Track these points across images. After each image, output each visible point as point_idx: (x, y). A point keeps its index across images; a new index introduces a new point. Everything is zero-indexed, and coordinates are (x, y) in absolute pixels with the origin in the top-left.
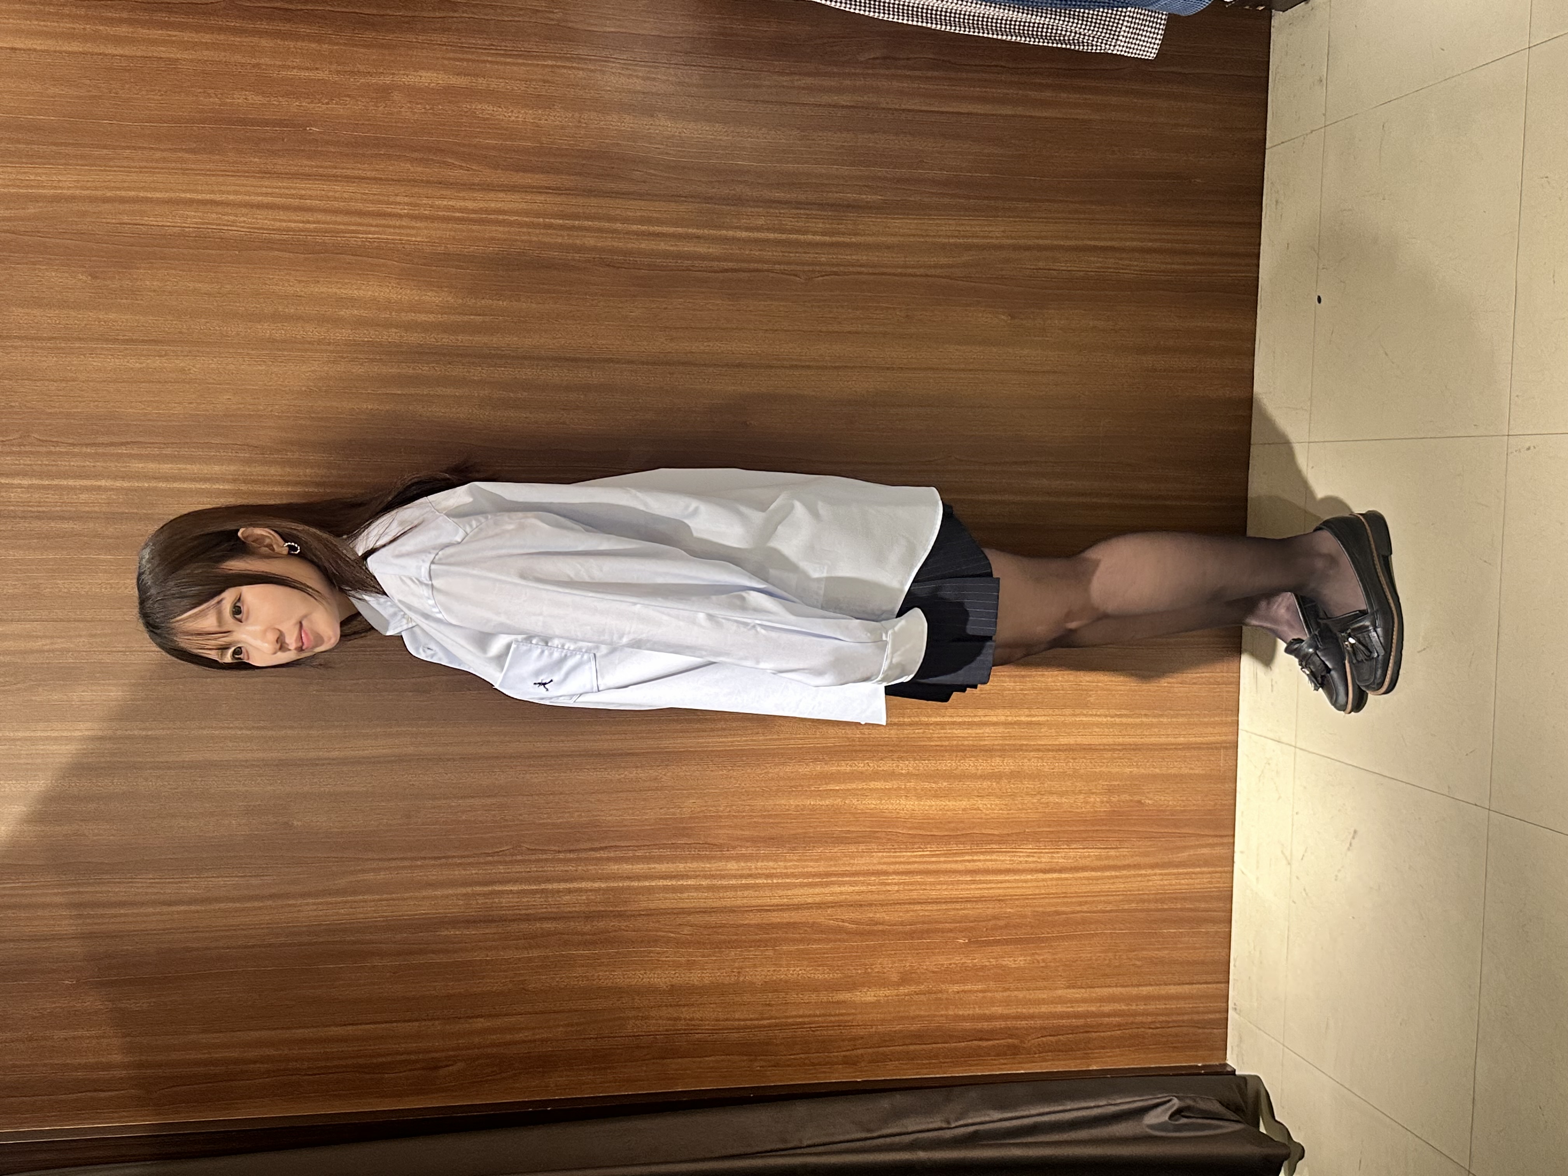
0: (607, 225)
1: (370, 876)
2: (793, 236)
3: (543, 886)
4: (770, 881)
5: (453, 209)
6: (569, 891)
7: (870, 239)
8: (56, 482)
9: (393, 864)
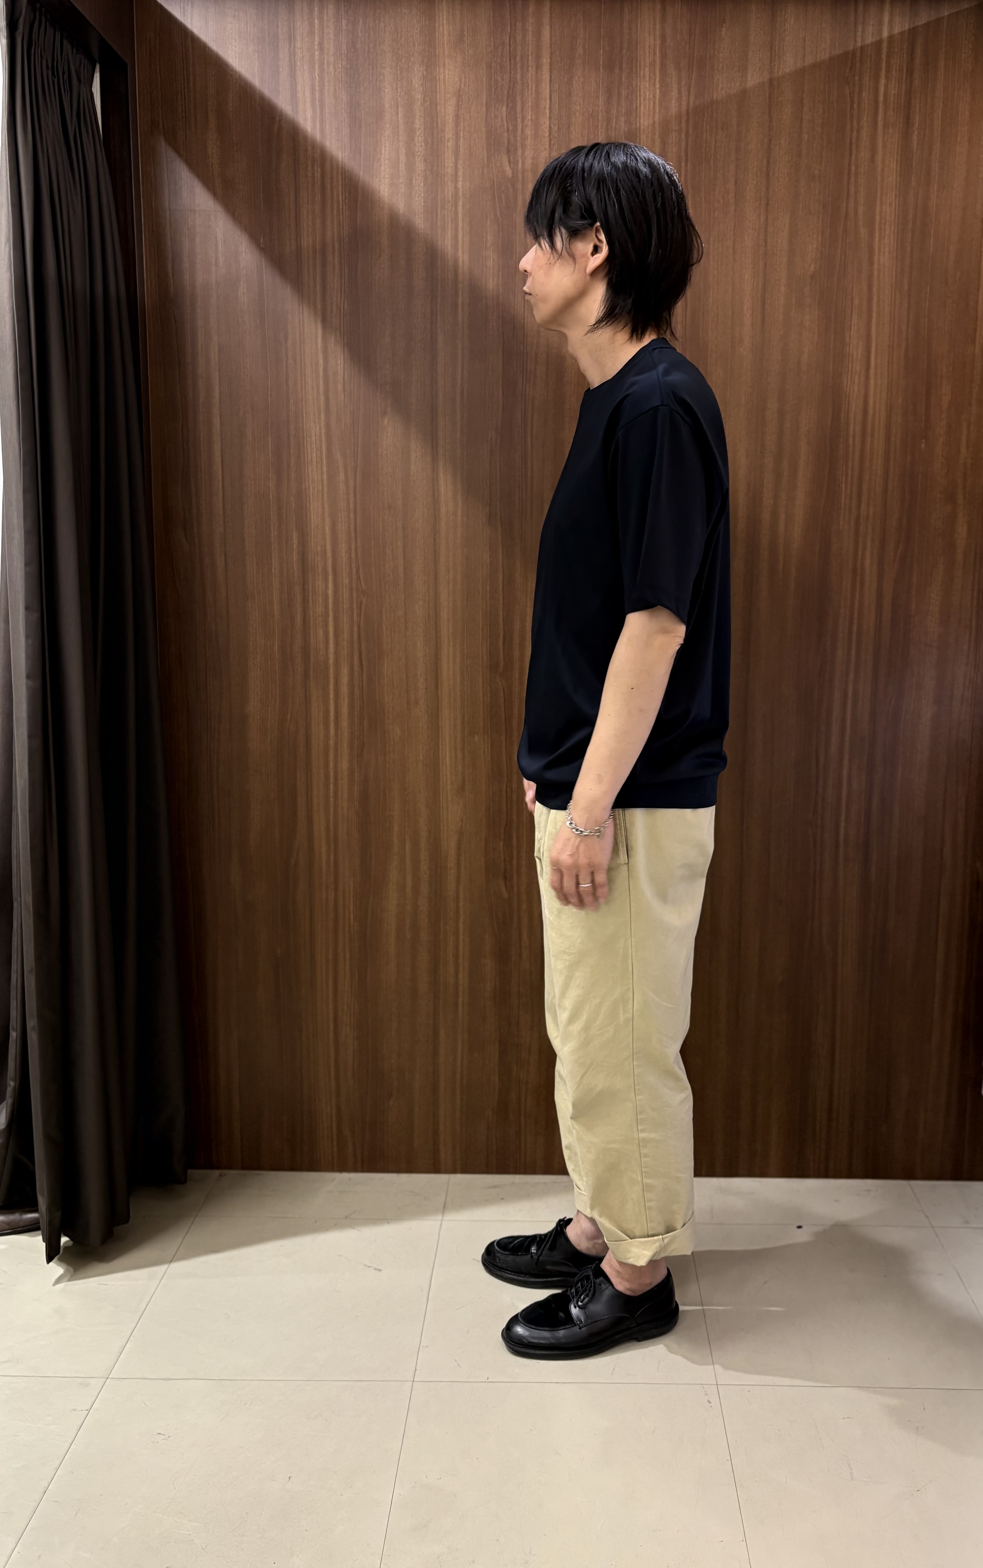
0: (852, 668)
1: (342, 477)
2: (843, 811)
3: (330, 613)
4: (331, 795)
5: (864, 549)
6: (326, 634)
7: (841, 873)
9: (351, 495)
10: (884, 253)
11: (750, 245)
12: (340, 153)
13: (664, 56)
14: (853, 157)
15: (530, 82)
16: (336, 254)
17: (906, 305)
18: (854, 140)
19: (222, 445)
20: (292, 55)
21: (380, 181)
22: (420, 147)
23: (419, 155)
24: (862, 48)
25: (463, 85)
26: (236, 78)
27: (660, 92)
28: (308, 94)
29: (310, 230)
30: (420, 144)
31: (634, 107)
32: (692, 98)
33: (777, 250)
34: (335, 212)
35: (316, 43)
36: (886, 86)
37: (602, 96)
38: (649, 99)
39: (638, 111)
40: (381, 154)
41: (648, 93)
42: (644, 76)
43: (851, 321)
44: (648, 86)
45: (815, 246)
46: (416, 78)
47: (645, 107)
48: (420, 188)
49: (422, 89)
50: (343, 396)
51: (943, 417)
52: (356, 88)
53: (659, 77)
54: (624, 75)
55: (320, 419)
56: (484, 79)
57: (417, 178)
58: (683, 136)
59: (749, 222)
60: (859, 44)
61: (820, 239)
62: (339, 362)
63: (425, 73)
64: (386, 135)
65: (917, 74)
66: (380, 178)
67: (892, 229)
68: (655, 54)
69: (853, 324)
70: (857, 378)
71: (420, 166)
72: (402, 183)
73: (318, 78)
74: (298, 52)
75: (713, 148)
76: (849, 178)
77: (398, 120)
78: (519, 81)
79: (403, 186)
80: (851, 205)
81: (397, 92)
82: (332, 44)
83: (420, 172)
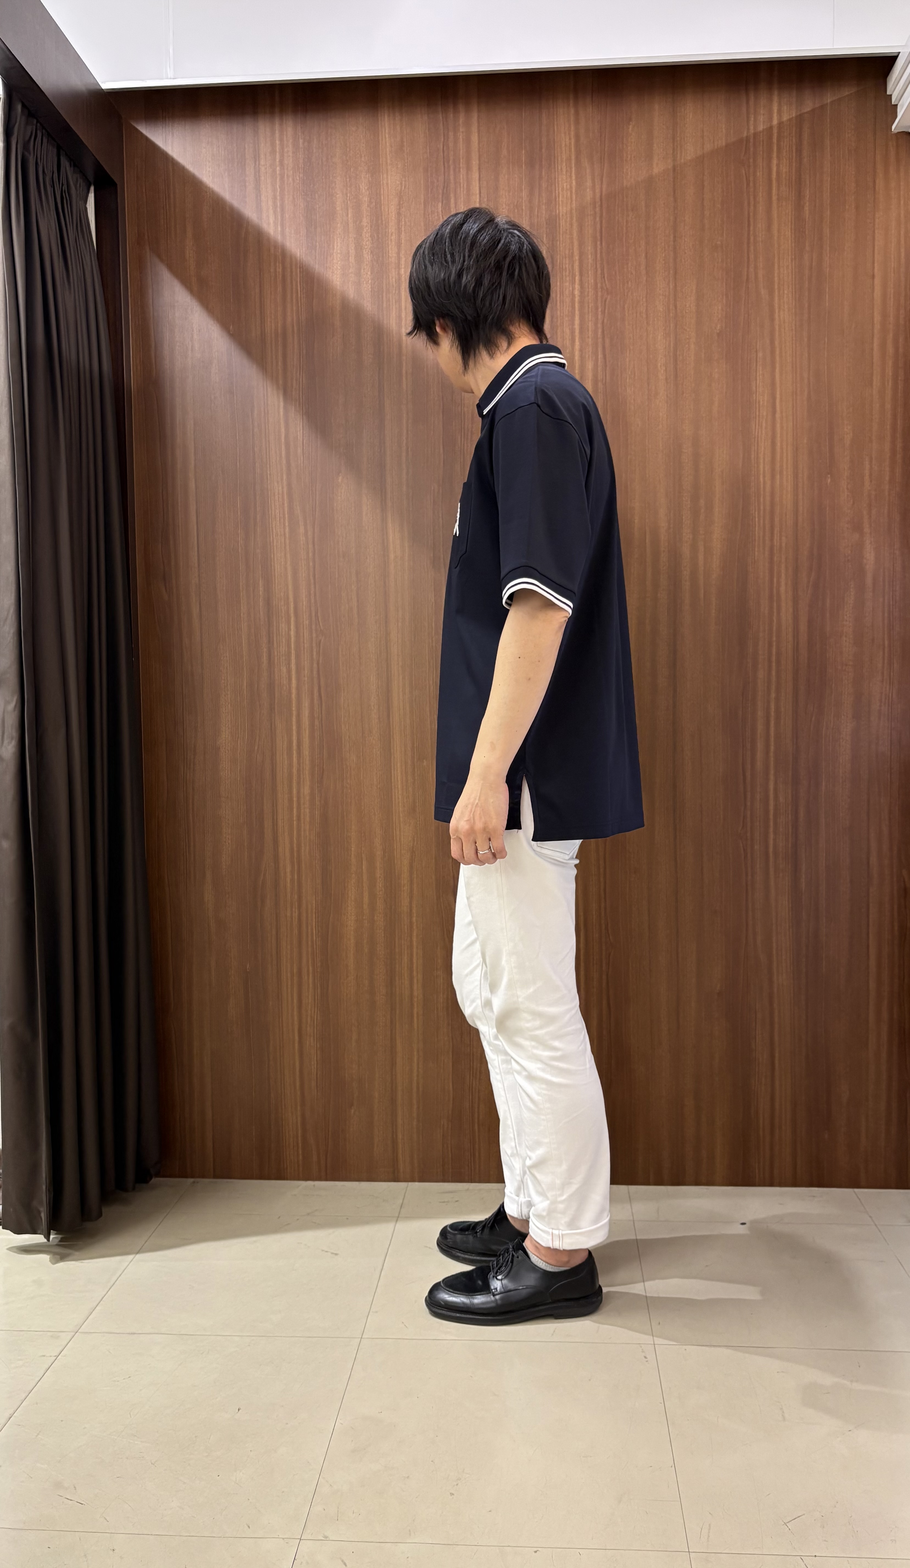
0: (773, 687)
1: (302, 530)
2: (771, 823)
3: (293, 652)
4: (295, 819)
5: (779, 577)
6: (289, 671)
7: (772, 883)
8: (577, 312)
9: (311, 546)
10: (784, 310)
11: (661, 310)
12: (299, 250)
13: (578, 153)
14: (752, 228)
15: (461, 181)
16: (295, 335)
17: (807, 355)
18: (751, 214)
19: (197, 505)
20: (257, 172)
21: (333, 272)
22: (367, 241)
23: (367, 248)
24: (755, 135)
25: (403, 187)
26: (210, 194)
27: (577, 183)
28: (270, 203)
29: (273, 317)
30: (367, 239)
31: (554, 197)
32: (604, 186)
33: (686, 312)
34: (294, 301)
35: (277, 160)
36: (778, 165)
37: (525, 189)
38: (567, 189)
39: (557, 200)
40: (334, 249)
41: (565, 185)
42: (561, 169)
43: (756, 372)
44: (565, 179)
45: (720, 308)
46: (363, 184)
47: (563, 197)
48: (368, 276)
49: (368, 193)
50: (302, 458)
51: (846, 453)
52: (311, 195)
53: (575, 170)
54: (544, 170)
55: (282, 479)
56: (422, 182)
57: (365, 267)
58: (598, 219)
59: (660, 290)
60: (752, 131)
61: (724, 301)
62: (298, 428)
63: (370, 179)
64: (337, 232)
65: (805, 153)
66: (333, 270)
67: (790, 288)
68: (570, 151)
69: (758, 374)
70: (764, 422)
71: (367, 258)
72: (352, 273)
73: (279, 190)
74: (263, 169)
75: (625, 228)
76: (748, 247)
77: (348, 220)
78: (452, 181)
79: (353, 275)
80: (752, 270)
81: (347, 196)
82: (291, 160)
83: (368, 263)
